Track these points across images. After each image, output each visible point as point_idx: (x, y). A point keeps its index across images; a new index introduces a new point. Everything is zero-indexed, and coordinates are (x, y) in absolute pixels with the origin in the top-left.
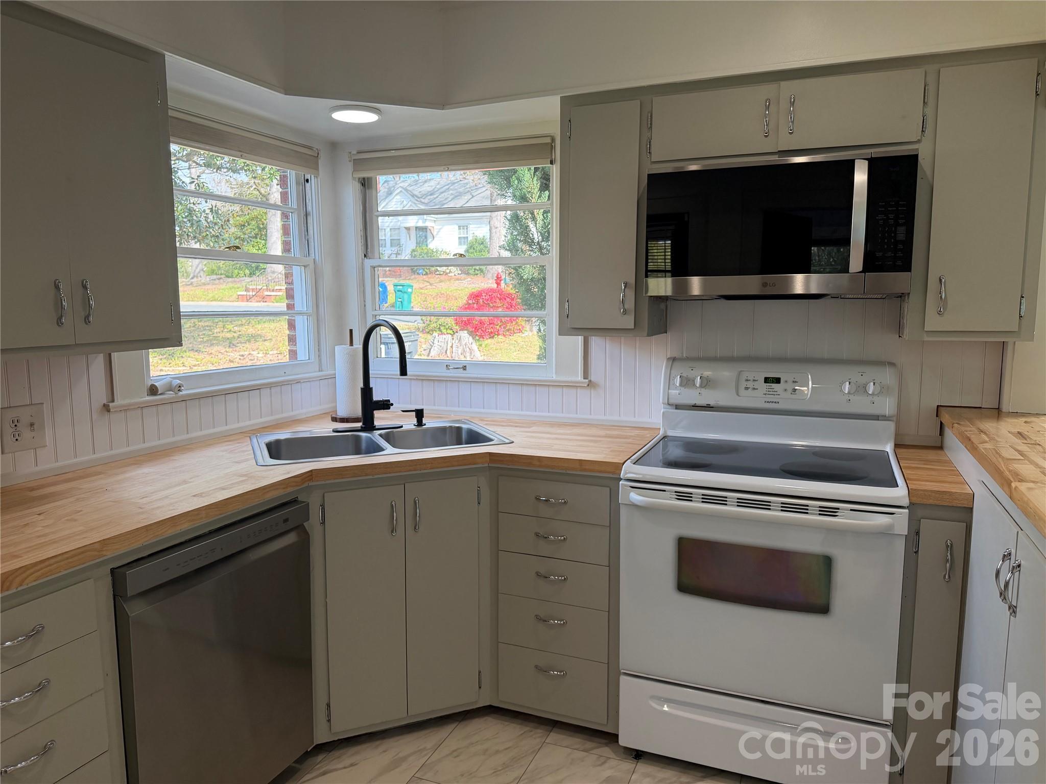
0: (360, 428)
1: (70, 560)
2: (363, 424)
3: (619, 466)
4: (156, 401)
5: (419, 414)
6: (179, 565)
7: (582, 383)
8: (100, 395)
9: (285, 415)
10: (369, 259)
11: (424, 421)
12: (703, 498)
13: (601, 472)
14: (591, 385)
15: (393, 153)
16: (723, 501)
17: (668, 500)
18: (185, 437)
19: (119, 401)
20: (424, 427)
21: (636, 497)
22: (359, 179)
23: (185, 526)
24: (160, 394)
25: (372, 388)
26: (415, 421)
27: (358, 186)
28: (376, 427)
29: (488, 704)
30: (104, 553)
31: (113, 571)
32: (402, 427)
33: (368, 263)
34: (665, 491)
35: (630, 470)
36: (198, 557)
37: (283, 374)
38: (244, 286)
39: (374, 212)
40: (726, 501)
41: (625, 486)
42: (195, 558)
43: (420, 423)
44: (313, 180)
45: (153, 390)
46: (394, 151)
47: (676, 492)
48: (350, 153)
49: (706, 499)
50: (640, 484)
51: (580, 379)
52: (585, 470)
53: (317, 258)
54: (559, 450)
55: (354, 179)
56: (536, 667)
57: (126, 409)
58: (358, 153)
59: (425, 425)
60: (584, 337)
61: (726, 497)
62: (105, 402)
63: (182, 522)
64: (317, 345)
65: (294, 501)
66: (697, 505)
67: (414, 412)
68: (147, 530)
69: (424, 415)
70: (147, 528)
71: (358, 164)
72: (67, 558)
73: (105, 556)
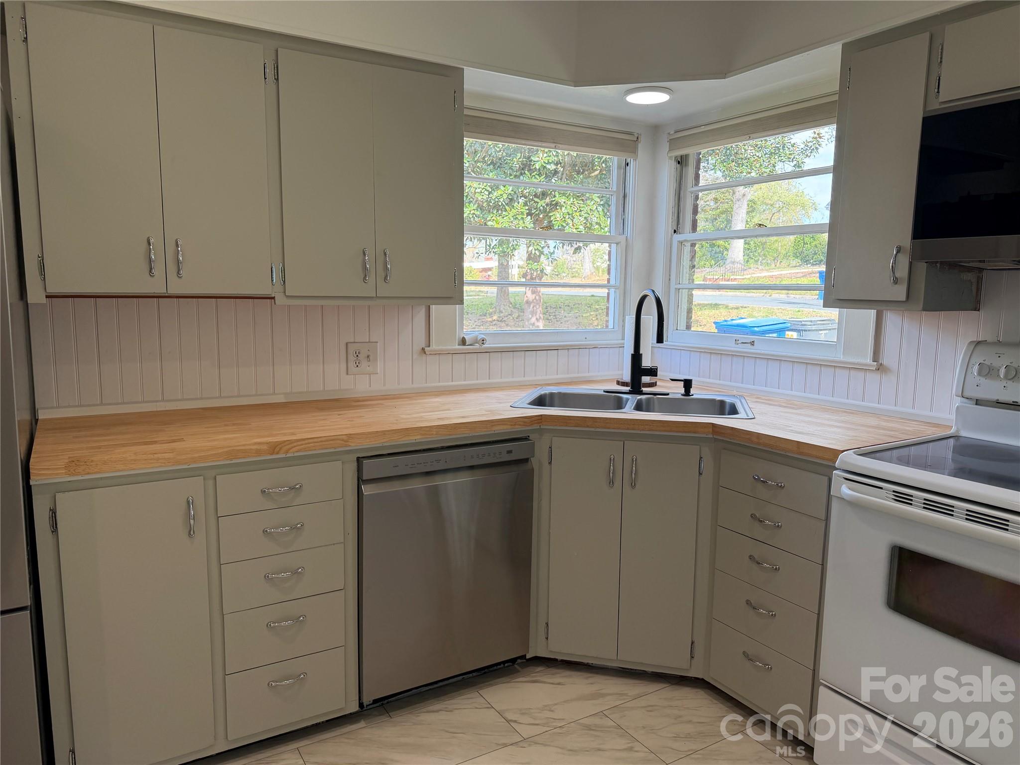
0: (628, 391)
1: (324, 443)
2: (631, 388)
3: (836, 453)
4: (463, 349)
5: (688, 384)
6: (407, 465)
7: (870, 365)
8: (421, 341)
9: (580, 375)
10: (680, 234)
11: (692, 391)
12: (924, 504)
13: (817, 457)
14: (881, 368)
15: (703, 129)
16: (948, 511)
17: (883, 500)
18: (487, 381)
19: (434, 346)
20: (692, 397)
21: (846, 490)
22: (676, 157)
23: (417, 438)
24: (468, 345)
25: (642, 354)
26: (683, 391)
27: (673, 164)
28: (644, 392)
29: (700, 676)
30: (350, 444)
31: (358, 459)
32: (668, 394)
33: (677, 237)
34: (881, 488)
35: (850, 460)
36: (424, 463)
37: (584, 339)
38: (703, 276)
39: (688, 187)
40: (953, 511)
41: (838, 476)
42: (421, 463)
43: (687, 392)
44: (632, 164)
45: (463, 342)
46: (703, 127)
47: (894, 491)
48: (669, 133)
49: (929, 506)
50: (857, 476)
51: (869, 361)
52: (801, 453)
53: (629, 235)
54: (792, 431)
55: (670, 158)
56: (744, 653)
57: (439, 354)
58: (675, 132)
59: (693, 395)
60: (877, 311)
61: (953, 507)
62: (424, 346)
63: (415, 434)
64: (622, 316)
65: (526, 439)
66: (916, 511)
67: (683, 382)
68: (385, 434)
69: (693, 386)
70: (384, 433)
71: (674, 143)
72: (321, 441)
73: (350, 446)
